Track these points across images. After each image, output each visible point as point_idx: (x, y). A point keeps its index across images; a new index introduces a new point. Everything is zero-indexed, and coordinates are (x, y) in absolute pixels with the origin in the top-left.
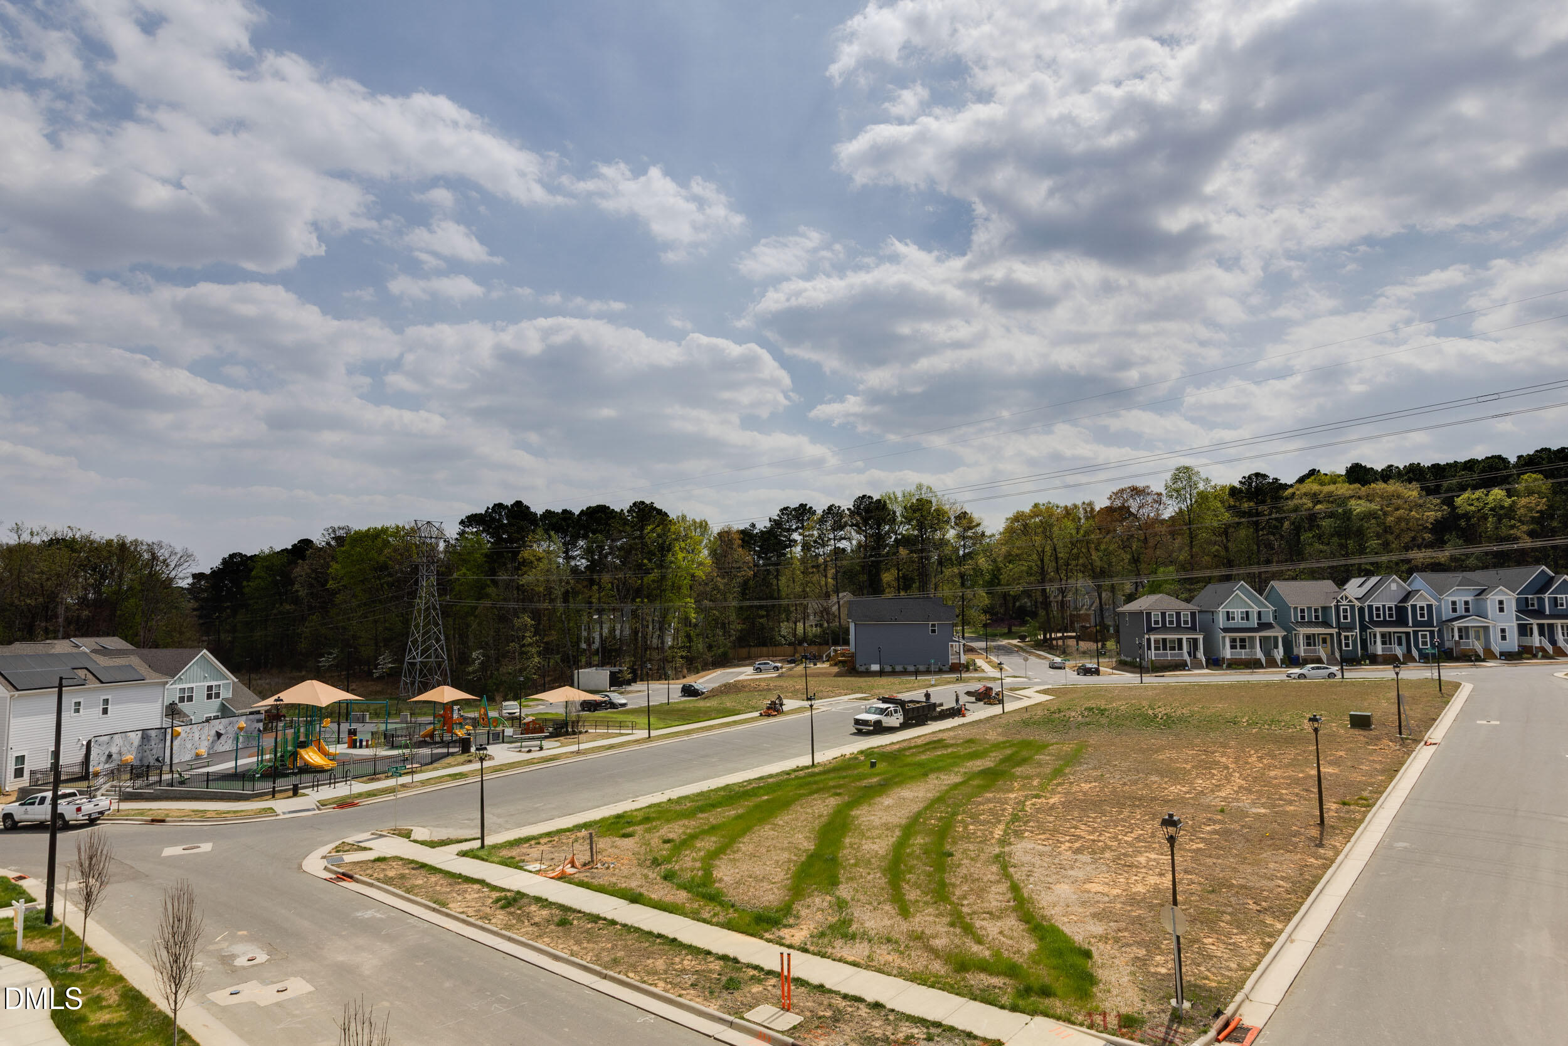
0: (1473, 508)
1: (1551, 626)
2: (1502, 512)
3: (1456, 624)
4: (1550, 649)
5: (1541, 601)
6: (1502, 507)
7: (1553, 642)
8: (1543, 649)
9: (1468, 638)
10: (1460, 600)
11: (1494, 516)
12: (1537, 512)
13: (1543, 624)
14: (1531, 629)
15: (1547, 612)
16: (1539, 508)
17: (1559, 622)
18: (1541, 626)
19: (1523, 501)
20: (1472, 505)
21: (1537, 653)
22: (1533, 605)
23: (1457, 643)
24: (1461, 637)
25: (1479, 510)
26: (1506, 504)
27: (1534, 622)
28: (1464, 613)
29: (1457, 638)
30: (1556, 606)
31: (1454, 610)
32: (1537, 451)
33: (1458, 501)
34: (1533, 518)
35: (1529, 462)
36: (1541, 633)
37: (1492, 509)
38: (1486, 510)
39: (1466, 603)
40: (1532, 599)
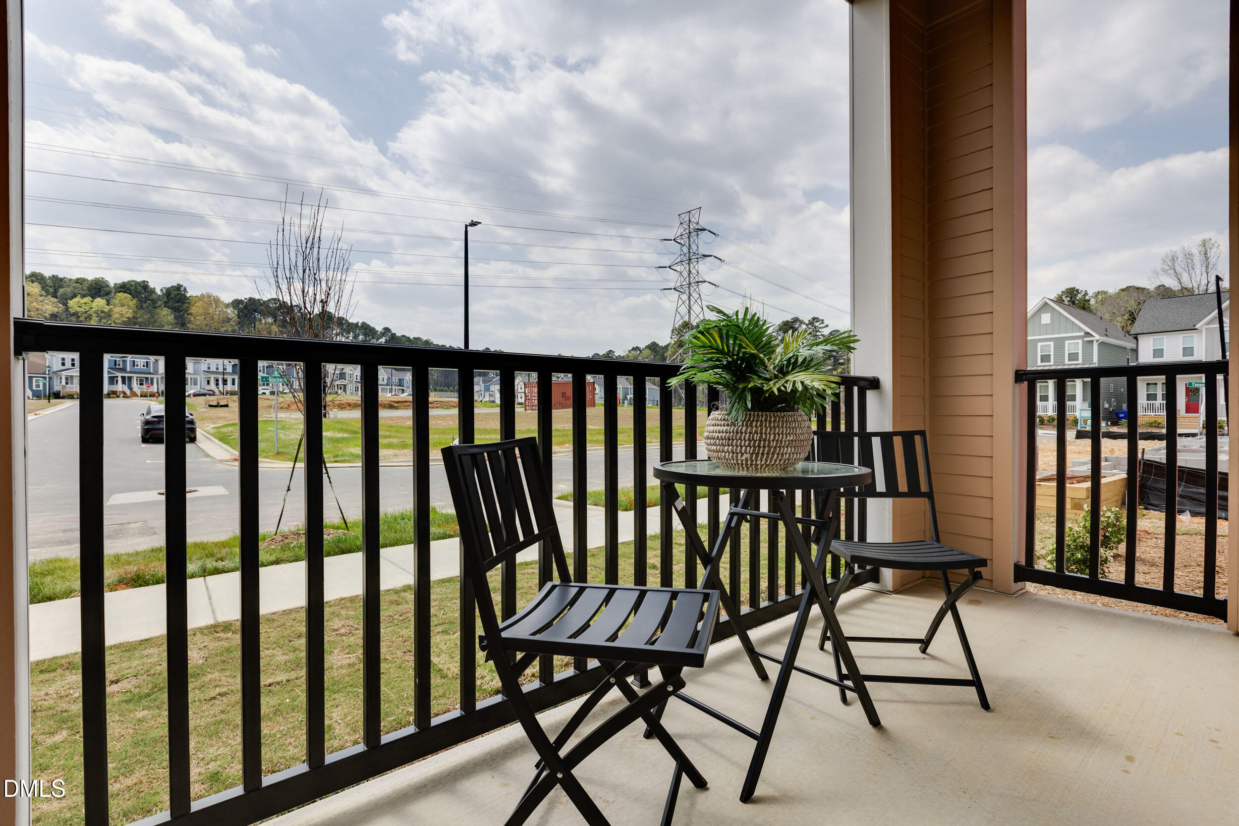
0: (81, 309)
1: (130, 378)
2: (103, 315)
3: (64, 374)
4: (128, 392)
5: (125, 362)
6: (103, 312)
7: (131, 388)
8: (124, 393)
9: (72, 383)
10: (68, 358)
11: (97, 316)
12: (126, 318)
13: (125, 377)
14: (117, 381)
15: (128, 370)
16: (127, 315)
17: (135, 376)
18: (123, 378)
19: (117, 309)
20: (81, 307)
21: (120, 394)
22: (119, 365)
23: (63, 386)
24: (67, 383)
25: (86, 312)
26: (106, 310)
27: (120, 375)
28: (70, 367)
29: (64, 383)
30: (134, 366)
31: (63, 364)
32: (129, 281)
33: (71, 303)
34: (124, 321)
35: (124, 288)
36: (124, 383)
37: (96, 312)
38: (91, 312)
39: (73, 360)
40: (119, 361)
